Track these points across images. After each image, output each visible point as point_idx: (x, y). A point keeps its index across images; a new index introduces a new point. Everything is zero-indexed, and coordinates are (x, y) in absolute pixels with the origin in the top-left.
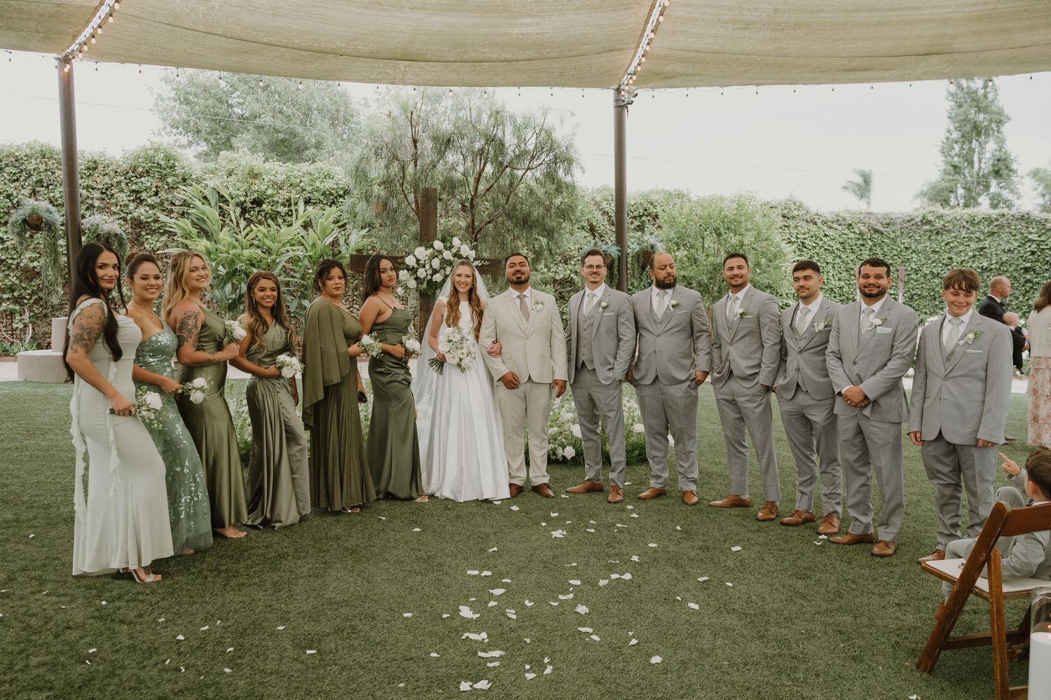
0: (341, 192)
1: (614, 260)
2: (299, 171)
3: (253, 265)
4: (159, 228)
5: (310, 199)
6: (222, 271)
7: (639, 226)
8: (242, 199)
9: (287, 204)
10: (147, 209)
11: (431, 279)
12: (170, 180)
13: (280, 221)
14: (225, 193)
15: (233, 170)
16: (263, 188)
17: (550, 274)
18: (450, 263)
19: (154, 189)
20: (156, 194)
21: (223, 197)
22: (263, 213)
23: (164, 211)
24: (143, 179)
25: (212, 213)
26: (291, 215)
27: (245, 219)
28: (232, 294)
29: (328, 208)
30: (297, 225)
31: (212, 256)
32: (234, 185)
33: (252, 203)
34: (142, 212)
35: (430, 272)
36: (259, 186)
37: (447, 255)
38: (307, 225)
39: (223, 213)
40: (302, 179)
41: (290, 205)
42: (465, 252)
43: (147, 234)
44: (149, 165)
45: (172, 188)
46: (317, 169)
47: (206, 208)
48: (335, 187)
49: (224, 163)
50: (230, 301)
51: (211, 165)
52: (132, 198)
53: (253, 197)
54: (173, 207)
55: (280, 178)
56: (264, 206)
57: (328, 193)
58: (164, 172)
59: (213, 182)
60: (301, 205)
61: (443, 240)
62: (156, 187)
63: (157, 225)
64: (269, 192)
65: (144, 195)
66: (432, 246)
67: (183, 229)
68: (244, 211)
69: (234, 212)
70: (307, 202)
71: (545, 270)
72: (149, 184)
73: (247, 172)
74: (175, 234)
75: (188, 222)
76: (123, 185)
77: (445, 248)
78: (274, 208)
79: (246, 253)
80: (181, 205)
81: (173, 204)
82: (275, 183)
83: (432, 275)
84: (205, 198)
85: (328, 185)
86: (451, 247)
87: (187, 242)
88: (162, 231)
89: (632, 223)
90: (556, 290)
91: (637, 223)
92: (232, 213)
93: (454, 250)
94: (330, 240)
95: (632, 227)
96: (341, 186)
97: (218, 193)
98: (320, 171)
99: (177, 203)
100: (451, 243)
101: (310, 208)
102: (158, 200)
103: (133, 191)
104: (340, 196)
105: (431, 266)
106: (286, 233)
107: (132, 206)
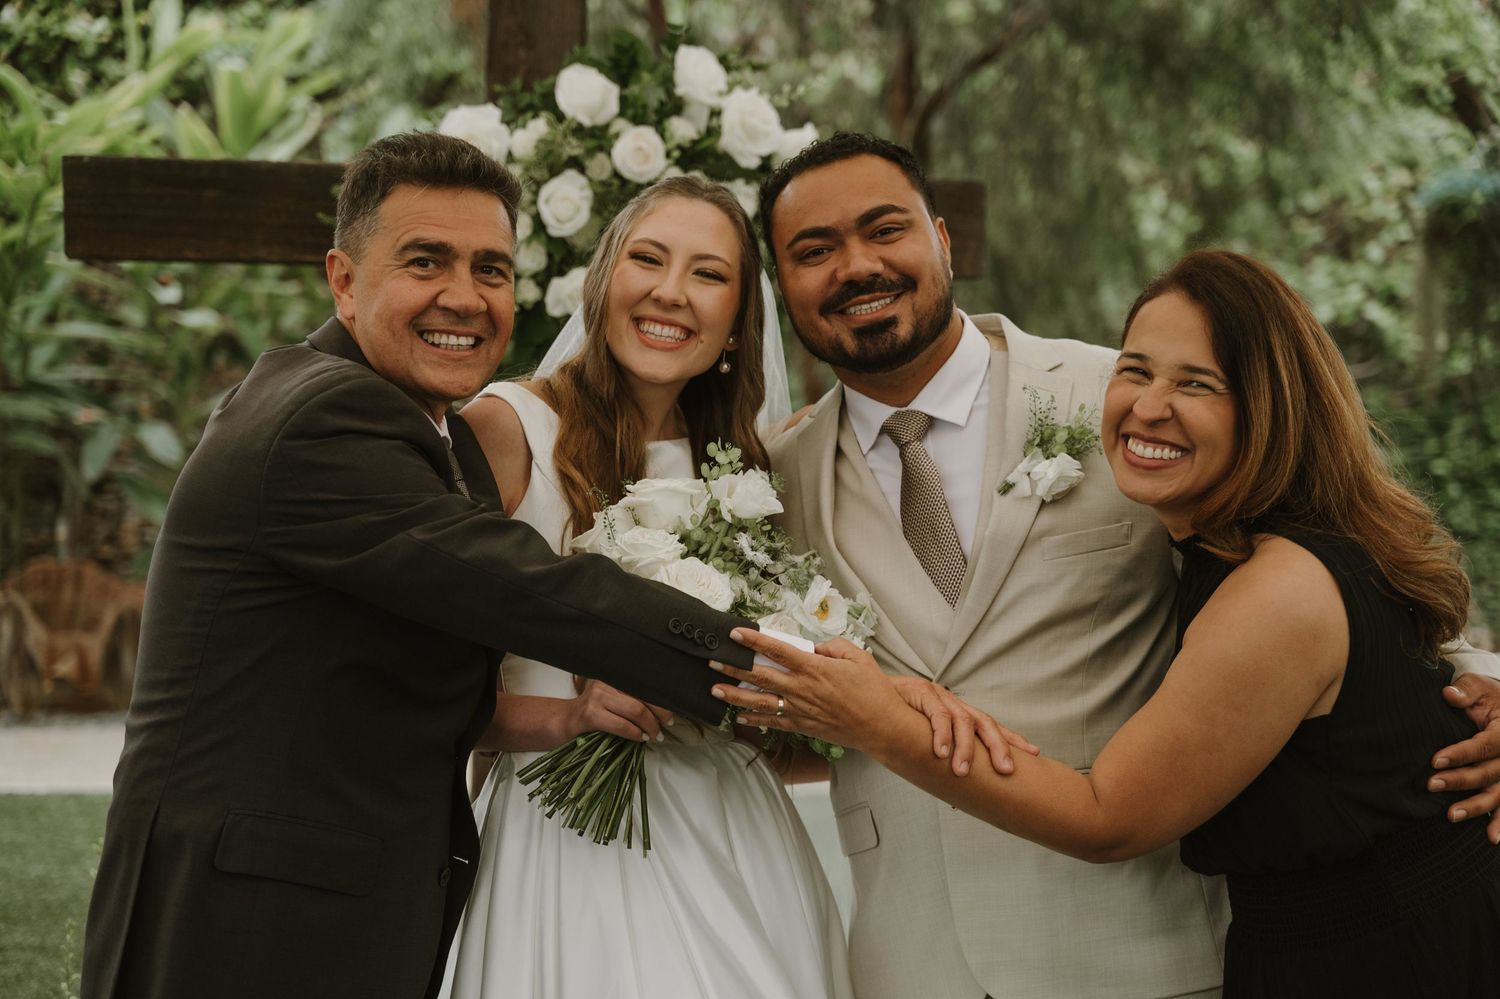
11: (540, 305)
13: (76, 78)
26: (121, 56)
35: (531, 259)
37: (641, 153)
42: (752, 134)
61: (622, 66)
66: (548, 103)
77: (633, 111)
78: (50, 21)
83: (542, 280)
86: (676, 106)
93: (683, 129)
100: (668, 82)
105: (539, 226)
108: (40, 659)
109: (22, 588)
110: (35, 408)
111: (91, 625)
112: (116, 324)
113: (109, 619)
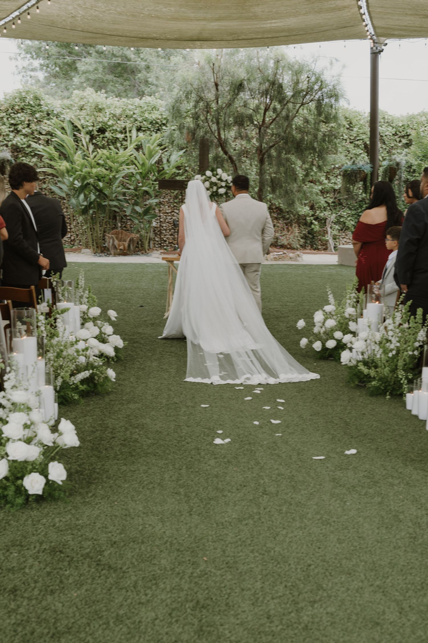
0: (164, 122)
1: (367, 175)
2: (132, 105)
3: (99, 180)
4: (31, 152)
5: (141, 127)
6: (78, 184)
7: (407, 144)
8: (91, 128)
9: (124, 131)
10: (22, 137)
12: (37, 115)
13: (118, 145)
14: (78, 124)
15: (83, 105)
16: (106, 120)
17: (330, 185)
18: (216, 184)
19: (27, 122)
20: (29, 125)
21: (76, 127)
22: (106, 139)
23: (34, 138)
24: (19, 115)
25: (68, 140)
26: (126, 141)
27: (93, 144)
28: (84, 202)
29: (154, 134)
30: (131, 147)
31: (70, 173)
32: (85, 118)
33: (98, 131)
34: (19, 140)
36: (103, 118)
37: (214, 179)
38: (138, 148)
39: (77, 140)
40: (135, 112)
41: (126, 132)
42: (225, 177)
43: (23, 157)
44: (23, 104)
45: (40, 121)
46: (146, 103)
47: (64, 137)
48: (160, 117)
49: (77, 100)
50: (83, 207)
51: (67, 102)
52: (11, 129)
53: (98, 127)
54: (41, 137)
55: (118, 112)
56: (107, 134)
57: (154, 122)
58: (34, 109)
59: (68, 116)
60: (134, 132)
61: (212, 171)
62: (29, 120)
63: (30, 150)
64: (110, 123)
65: (20, 127)
66: (205, 175)
67: (50, 154)
68: (92, 138)
69: (85, 138)
70: (139, 129)
71: (326, 182)
72: (23, 119)
73: (93, 106)
74: (42, 156)
75: (51, 147)
76: (5, 119)
77: (214, 175)
78: (114, 135)
79: (94, 171)
80: (46, 135)
81: (40, 133)
82: (114, 115)
84: (63, 128)
85: (155, 116)
86: (217, 174)
87: (52, 163)
88: (33, 154)
89: (400, 141)
90: (335, 198)
91: (404, 141)
92: (83, 139)
93: (218, 177)
94: (156, 158)
95: (400, 145)
96: (164, 117)
97: (73, 124)
98: (148, 104)
99: (44, 133)
101: (141, 134)
102: (30, 131)
103: (12, 124)
104: (164, 124)
106: (123, 155)
107: (12, 135)
108: (117, 246)
109: (113, 234)
110: (115, 203)
111: (125, 241)
112: (129, 189)
113: (128, 239)
